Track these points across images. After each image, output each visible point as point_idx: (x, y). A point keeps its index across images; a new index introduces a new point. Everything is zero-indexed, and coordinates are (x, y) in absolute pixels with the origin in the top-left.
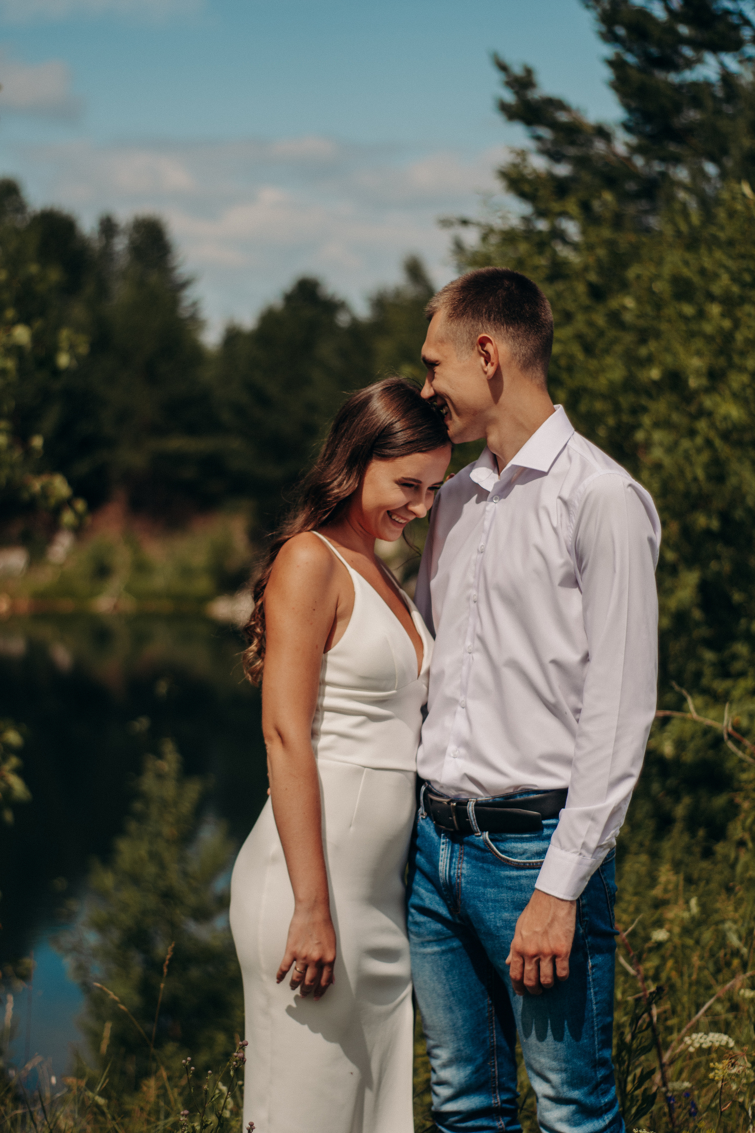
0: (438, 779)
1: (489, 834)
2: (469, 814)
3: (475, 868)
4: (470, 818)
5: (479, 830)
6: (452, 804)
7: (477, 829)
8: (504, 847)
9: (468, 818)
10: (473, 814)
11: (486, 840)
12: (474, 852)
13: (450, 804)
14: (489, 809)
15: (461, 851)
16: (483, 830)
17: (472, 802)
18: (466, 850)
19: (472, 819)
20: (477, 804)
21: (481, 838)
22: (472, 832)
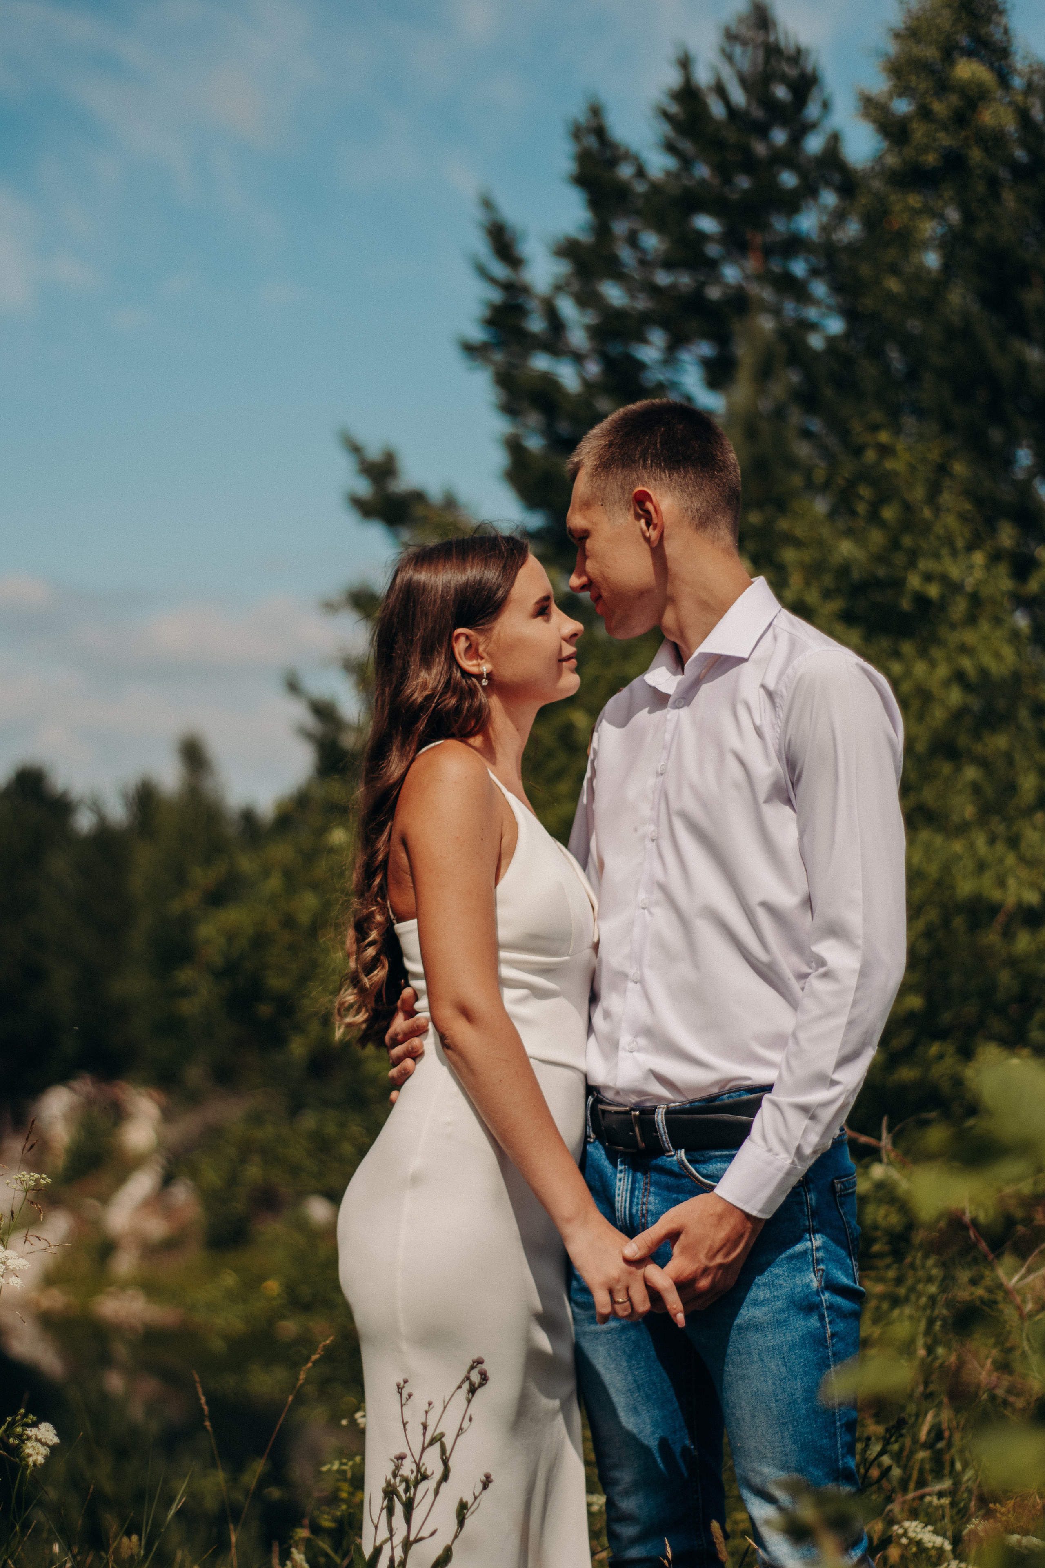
0: (611, 1084)
1: (686, 1153)
2: (658, 1125)
3: (667, 1201)
4: (660, 1131)
5: (671, 1148)
6: (633, 1113)
7: (669, 1146)
8: (707, 1170)
9: (656, 1132)
10: (663, 1125)
11: (682, 1160)
12: (665, 1179)
13: (631, 1114)
14: (685, 1116)
15: (647, 1180)
16: (677, 1148)
17: (661, 1110)
18: (653, 1178)
19: (662, 1132)
20: (668, 1112)
21: (675, 1158)
22: (662, 1151)
